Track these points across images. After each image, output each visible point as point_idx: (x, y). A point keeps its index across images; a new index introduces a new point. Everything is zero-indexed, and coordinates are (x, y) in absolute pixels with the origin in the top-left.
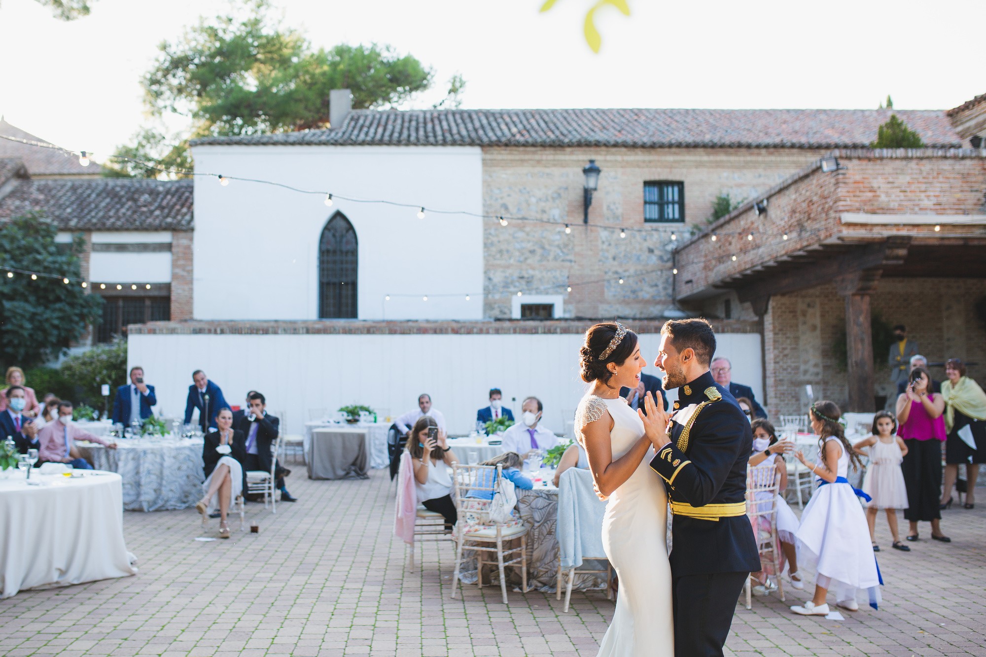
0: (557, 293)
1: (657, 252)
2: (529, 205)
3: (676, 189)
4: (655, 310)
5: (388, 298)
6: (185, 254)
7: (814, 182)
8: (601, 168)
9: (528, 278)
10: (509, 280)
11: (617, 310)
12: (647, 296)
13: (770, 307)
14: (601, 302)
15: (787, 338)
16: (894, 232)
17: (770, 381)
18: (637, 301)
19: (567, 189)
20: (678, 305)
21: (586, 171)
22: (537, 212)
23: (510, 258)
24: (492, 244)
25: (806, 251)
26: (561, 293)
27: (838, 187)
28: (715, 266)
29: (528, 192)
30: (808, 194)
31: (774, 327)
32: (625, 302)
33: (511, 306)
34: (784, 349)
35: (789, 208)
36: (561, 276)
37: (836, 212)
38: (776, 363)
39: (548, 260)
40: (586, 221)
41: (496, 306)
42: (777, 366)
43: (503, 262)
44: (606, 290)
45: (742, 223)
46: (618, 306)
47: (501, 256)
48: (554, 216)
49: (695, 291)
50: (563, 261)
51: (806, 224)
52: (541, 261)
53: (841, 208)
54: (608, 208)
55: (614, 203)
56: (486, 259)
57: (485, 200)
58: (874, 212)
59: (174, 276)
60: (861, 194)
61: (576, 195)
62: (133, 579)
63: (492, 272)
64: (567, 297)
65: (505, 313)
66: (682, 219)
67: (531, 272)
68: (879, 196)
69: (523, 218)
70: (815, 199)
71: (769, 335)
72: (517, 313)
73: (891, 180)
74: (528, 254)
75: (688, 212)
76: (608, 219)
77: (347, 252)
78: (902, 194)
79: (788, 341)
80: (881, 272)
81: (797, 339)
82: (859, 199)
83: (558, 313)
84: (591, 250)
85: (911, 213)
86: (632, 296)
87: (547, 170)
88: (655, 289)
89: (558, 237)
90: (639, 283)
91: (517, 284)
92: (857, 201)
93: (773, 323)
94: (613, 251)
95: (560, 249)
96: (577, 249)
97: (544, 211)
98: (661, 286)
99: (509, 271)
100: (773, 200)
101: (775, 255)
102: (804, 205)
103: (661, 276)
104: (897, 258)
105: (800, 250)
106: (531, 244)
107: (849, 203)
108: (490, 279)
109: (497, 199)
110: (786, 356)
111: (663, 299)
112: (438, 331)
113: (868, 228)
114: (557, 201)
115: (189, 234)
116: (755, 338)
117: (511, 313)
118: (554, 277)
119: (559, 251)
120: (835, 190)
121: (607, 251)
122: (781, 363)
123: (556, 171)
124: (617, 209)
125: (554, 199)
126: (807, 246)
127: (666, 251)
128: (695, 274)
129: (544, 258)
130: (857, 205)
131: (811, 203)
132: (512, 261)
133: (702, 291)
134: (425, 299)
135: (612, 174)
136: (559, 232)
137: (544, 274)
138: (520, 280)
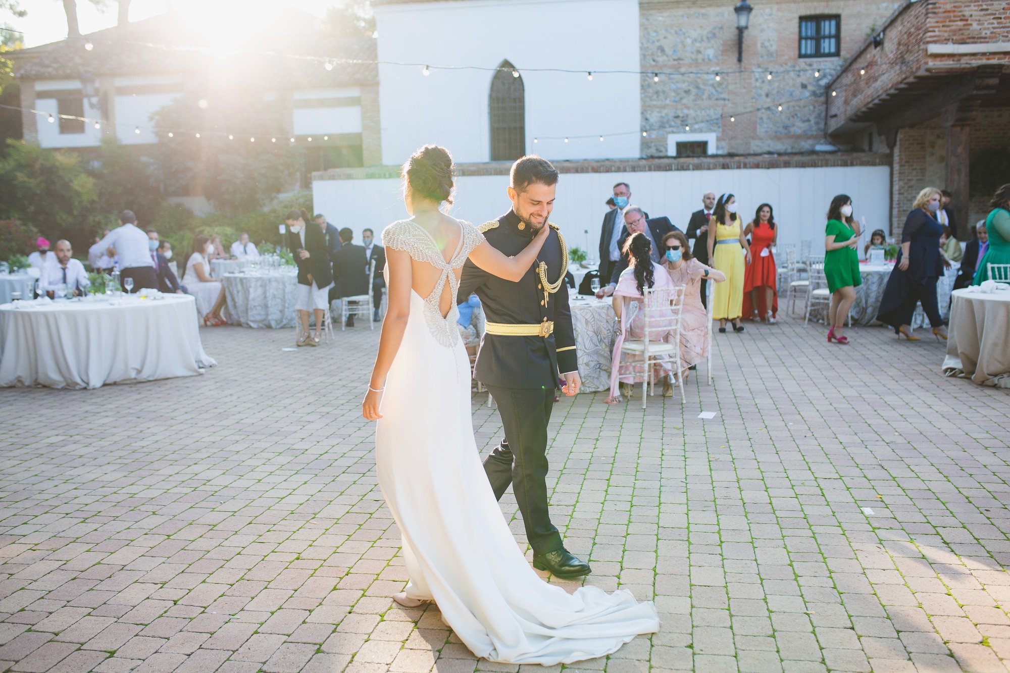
0: (710, 131)
1: (810, 88)
2: (684, 46)
3: (833, 23)
4: (806, 145)
7: (913, 12)
8: (752, 6)
9: (683, 117)
10: (665, 120)
11: (769, 146)
12: (799, 131)
13: (898, 139)
14: (753, 138)
15: (913, 169)
16: (984, 61)
17: (895, 212)
18: (789, 136)
19: (722, 28)
20: (829, 139)
21: (738, 10)
22: (692, 53)
23: (666, 99)
24: (649, 86)
25: (906, 84)
26: (714, 131)
27: (928, 18)
28: (851, 100)
29: (684, 34)
30: (909, 25)
31: (901, 159)
32: (777, 138)
33: (667, 144)
34: (909, 180)
35: (896, 41)
36: (715, 113)
37: (924, 43)
38: (900, 194)
39: (702, 100)
40: (740, 60)
41: (653, 145)
42: (902, 196)
43: (659, 103)
44: (758, 126)
45: (868, 56)
46: (769, 141)
47: (657, 97)
48: (708, 56)
49: (839, 125)
50: (717, 99)
51: (906, 56)
52: (695, 100)
53: (928, 39)
54: (763, 45)
55: (769, 40)
56: (643, 100)
57: (642, 44)
58: (963, 42)
59: (365, 127)
60: (951, 24)
61: (730, 34)
62: (199, 378)
63: (649, 112)
64: (720, 135)
65: (661, 151)
66: (837, 54)
67: (686, 111)
68: (971, 25)
69: (679, 59)
70: (912, 30)
71: (896, 167)
72: (672, 151)
73: (985, 7)
74: (684, 94)
75: (843, 46)
76: (762, 57)
77: (515, 99)
78: (995, 21)
79: (914, 173)
80: (979, 101)
81: (923, 170)
82: (948, 29)
83: (712, 150)
84: (745, 88)
85: (1003, 41)
86: (784, 131)
87: (703, 11)
88: (807, 123)
90: (791, 119)
91: (673, 123)
92: (946, 31)
93: (900, 155)
94: (766, 88)
95: (714, 88)
96: (731, 87)
97: (699, 52)
98: (813, 121)
99: (665, 111)
100: (887, 32)
101: (885, 88)
102: (905, 36)
103: (814, 111)
104: (989, 87)
105: (901, 82)
106: (686, 84)
107: (937, 33)
108: (647, 119)
109: (653, 42)
110: (911, 187)
111: (815, 133)
112: (579, 170)
113: (956, 59)
114: (712, 41)
115: (375, 89)
116: (885, 170)
117: (667, 150)
118: (708, 115)
119: (713, 90)
120: (925, 21)
121: (761, 88)
122: (906, 195)
123: (711, 11)
124: (771, 46)
125: (708, 38)
126: (905, 78)
127: (820, 86)
128: (839, 108)
129: (698, 97)
130: (946, 34)
131: (910, 35)
132: (668, 102)
133: (843, 125)
134: (566, 141)
135: (767, 11)
137: (698, 113)
138: (676, 119)
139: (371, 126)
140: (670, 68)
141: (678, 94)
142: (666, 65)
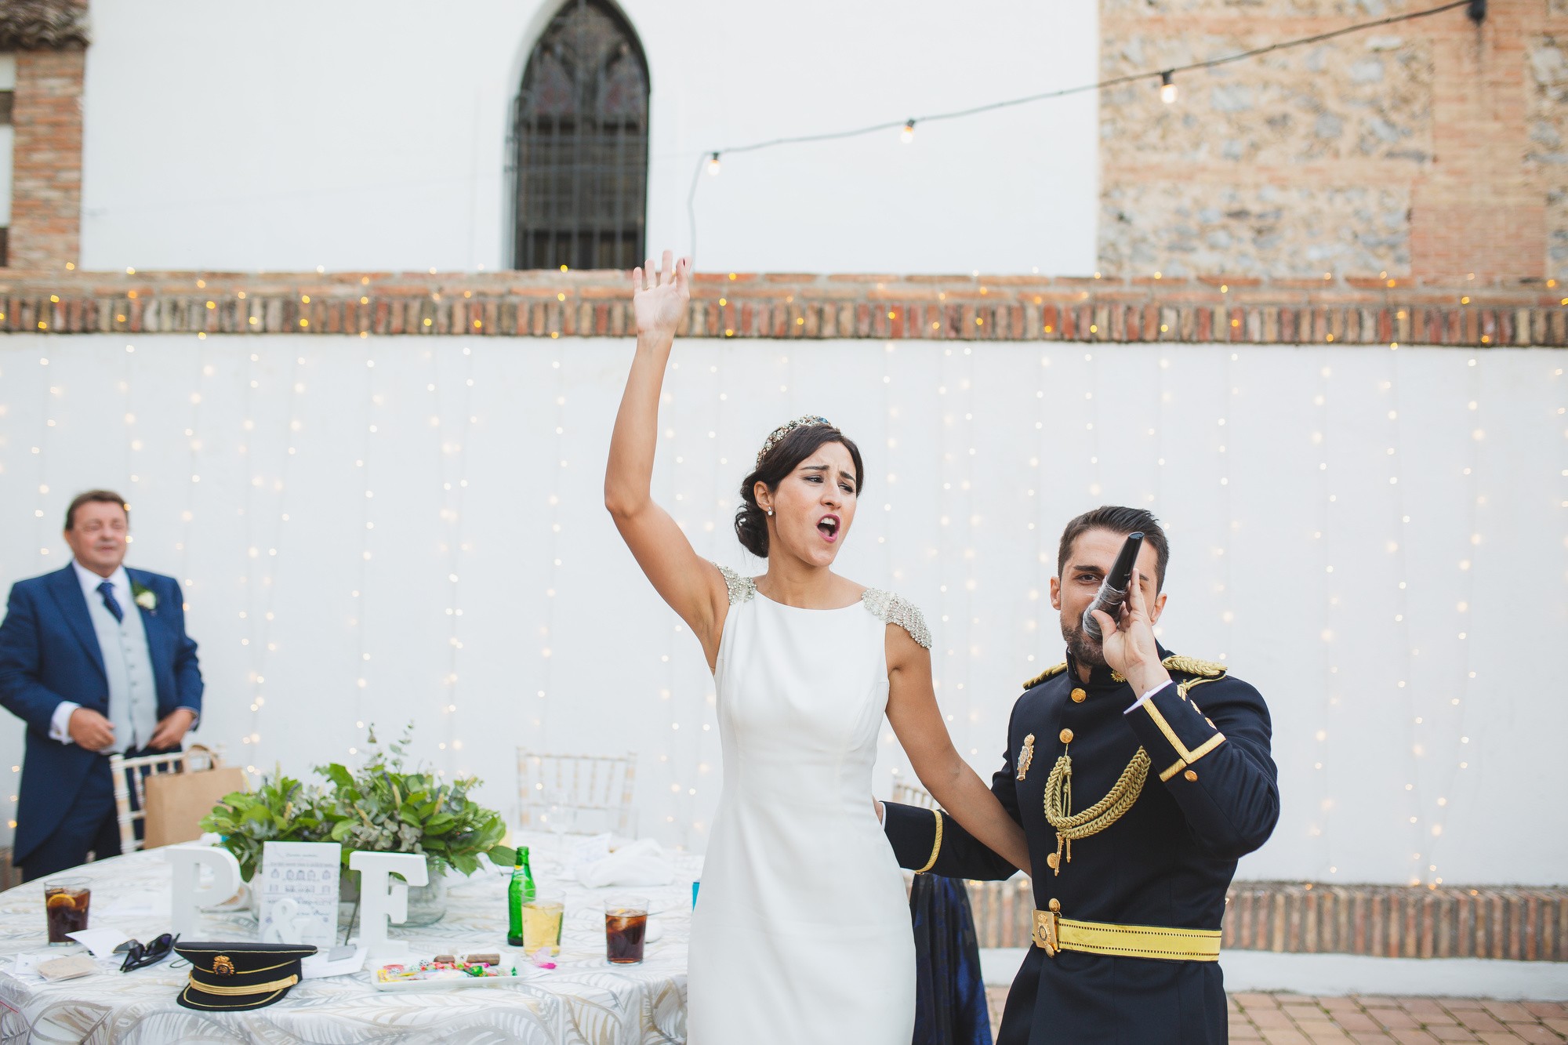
5: (713, 168)
6: (56, 125)
9: (1261, 216)
10: (1193, 224)
23: (1196, 145)
39: (1336, 154)
43: (1169, 160)
47: (1164, 137)
50: (1391, 155)
52: (1309, 154)
56: (1110, 150)
59: (21, 204)
63: (1131, 192)
67: (1274, 195)
74: (1266, 132)
77: (612, 125)
84: (1496, 117)
89: (1372, 70)
95: (1380, 111)
96: (1443, 113)
99: (1192, 193)
106: (1273, 93)
108: (1121, 218)
115: (70, 59)
119: (1376, 122)
129: (1321, 143)
132: (1202, 155)
136: (1377, 50)
137: (1321, 201)
138: (1233, 223)
139: (47, 202)
140: (1210, 32)
141: (1242, 130)
142: (1195, 21)
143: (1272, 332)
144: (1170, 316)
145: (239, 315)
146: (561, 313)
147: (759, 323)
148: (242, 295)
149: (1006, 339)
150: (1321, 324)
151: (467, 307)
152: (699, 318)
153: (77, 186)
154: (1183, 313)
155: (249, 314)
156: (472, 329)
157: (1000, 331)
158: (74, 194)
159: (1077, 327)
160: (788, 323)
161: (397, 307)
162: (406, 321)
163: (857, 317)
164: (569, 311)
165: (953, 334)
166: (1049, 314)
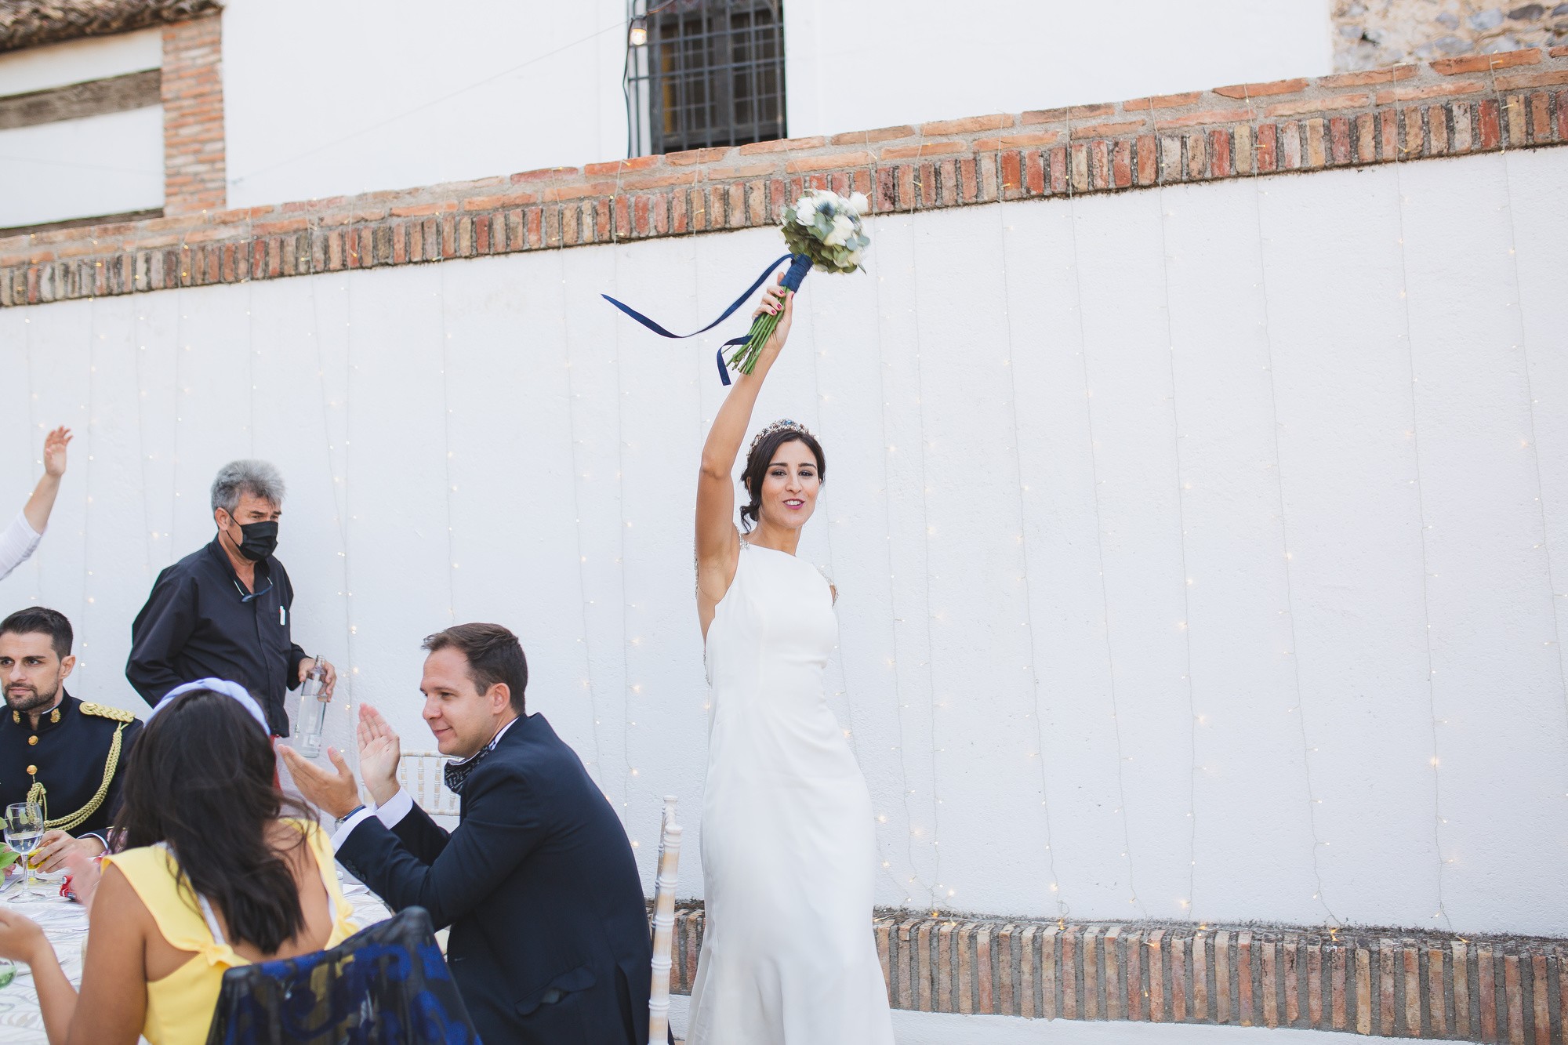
6: (200, 96)
59: (174, 183)
115: (207, 26)
139: (196, 174)
143: (1318, 154)
144: (1172, 147)
145: (126, 271)
146: (439, 232)
147: (656, 219)
148: (129, 249)
149: (957, 205)
150: (1390, 132)
151: (342, 236)
152: (587, 220)
153: (219, 158)
154: (1190, 143)
155: (134, 271)
156: (349, 264)
157: (947, 195)
158: (219, 165)
159: (1047, 177)
160: (688, 215)
161: (273, 245)
162: (282, 261)
163: (769, 198)
164: (447, 228)
165: (888, 206)
166: (1011, 166)
